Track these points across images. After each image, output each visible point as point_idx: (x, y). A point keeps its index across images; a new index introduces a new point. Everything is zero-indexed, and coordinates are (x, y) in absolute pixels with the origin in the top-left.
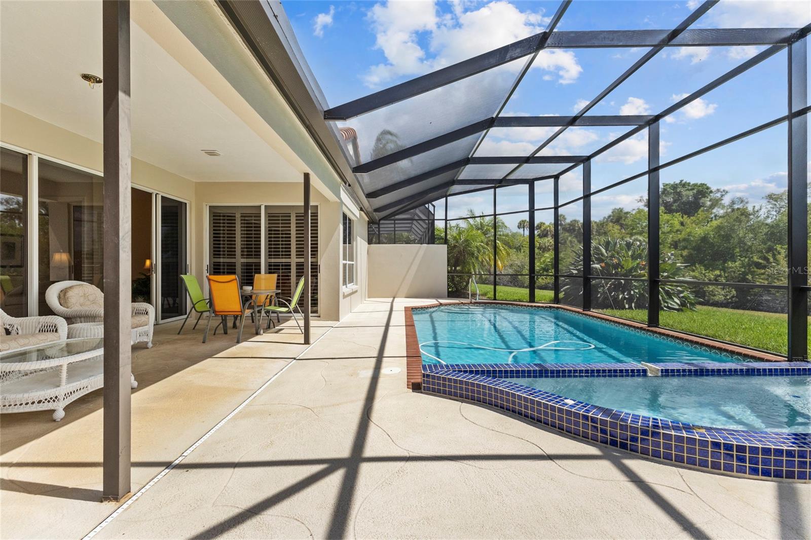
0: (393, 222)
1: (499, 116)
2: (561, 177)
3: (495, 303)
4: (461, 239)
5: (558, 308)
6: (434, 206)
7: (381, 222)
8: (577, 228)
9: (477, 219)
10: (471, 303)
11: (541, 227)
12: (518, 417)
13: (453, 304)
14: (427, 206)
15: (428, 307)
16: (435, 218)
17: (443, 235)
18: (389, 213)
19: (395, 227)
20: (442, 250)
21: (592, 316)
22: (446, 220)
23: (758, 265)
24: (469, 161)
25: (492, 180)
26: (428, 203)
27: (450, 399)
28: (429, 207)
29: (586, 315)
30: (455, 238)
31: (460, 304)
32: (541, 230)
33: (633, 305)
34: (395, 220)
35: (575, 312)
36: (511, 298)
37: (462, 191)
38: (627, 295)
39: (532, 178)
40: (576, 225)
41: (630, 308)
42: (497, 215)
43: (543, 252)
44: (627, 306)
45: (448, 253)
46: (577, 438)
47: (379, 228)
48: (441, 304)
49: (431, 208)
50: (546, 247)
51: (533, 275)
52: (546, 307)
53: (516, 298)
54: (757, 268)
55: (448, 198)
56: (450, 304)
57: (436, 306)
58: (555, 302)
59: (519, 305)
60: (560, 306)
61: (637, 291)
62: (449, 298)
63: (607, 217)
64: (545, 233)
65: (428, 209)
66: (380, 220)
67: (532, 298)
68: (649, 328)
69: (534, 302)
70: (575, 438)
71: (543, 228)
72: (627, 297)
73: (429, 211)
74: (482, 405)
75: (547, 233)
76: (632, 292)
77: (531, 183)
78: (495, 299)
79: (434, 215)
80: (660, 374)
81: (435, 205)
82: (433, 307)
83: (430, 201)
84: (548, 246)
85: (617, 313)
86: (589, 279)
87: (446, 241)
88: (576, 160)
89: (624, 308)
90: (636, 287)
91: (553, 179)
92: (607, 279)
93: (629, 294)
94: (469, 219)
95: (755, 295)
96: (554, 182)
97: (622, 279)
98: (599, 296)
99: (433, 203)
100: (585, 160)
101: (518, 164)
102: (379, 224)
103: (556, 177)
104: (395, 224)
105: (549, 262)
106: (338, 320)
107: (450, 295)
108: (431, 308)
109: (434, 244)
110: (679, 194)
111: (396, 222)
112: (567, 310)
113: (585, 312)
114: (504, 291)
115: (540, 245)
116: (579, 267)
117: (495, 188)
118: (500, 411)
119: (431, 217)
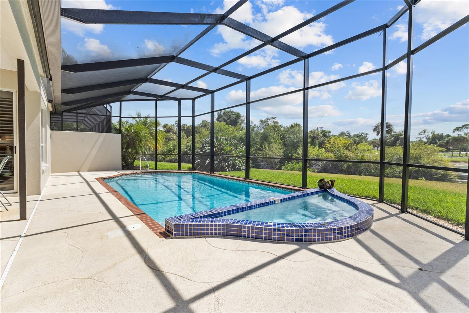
0: (75, 115)
1: (178, 56)
2: (196, 100)
3: (156, 172)
4: (131, 131)
5: (195, 173)
6: (111, 107)
7: (64, 114)
8: (185, 129)
9: (141, 118)
10: (142, 172)
11: (166, 127)
12: (244, 239)
13: (130, 174)
14: (105, 105)
15: (113, 177)
16: (112, 115)
17: (118, 127)
18: (72, 108)
19: (77, 119)
20: (117, 138)
21: (215, 176)
22: (120, 117)
23: (259, 150)
24: (148, 80)
25: (156, 95)
26: (106, 104)
27: (195, 238)
28: (106, 106)
29: (213, 175)
30: (127, 130)
31: (135, 173)
32: (166, 128)
33: (230, 169)
34: (77, 113)
35: (207, 174)
36: (165, 168)
37: (133, 99)
38: (227, 164)
39: (180, 98)
40: (185, 127)
41: (229, 170)
42: (157, 117)
43: (168, 141)
44: (228, 170)
45: (122, 140)
46: (279, 242)
47: (62, 118)
48: (123, 175)
49: (109, 108)
50: (170, 138)
51: (180, 154)
52: (189, 173)
53: (168, 168)
54: (259, 151)
55: (122, 102)
56: (128, 174)
57: (119, 176)
58: (192, 169)
59: (174, 172)
60: (196, 171)
61: (231, 162)
62: (124, 170)
63: (199, 124)
64: (169, 130)
65: (106, 108)
66: (63, 112)
67: (180, 168)
68: (246, 180)
69: (180, 170)
70: (278, 242)
71: (167, 127)
72: (227, 165)
73: (107, 109)
74: (218, 237)
75: (170, 130)
76: (230, 163)
77: (179, 100)
78: (156, 169)
79: (111, 113)
80: (279, 202)
81: (111, 105)
82: (117, 177)
83: (108, 103)
84: (171, 138)
85: (224, 173)
86: (213, 156)
87: (120, 131)
88: (207, 92)
89: (226, 171)
90: (231, 160)
91: (192, 100)
92: (218, 156)
93: (228, 163)
94: (136, 118)
95: (258, 162)
96: (193, 102)
97: (225, 156)
98: (215, 165)
99: (111, 104)
100: (212, 92)
101: (176, 88)
102: (62, 115)
103: (194, 99)
104: (77, 116)
105: (172, 147)
106: (39, 193)
107: (124, 168)
108: (115, 177)
109: (111, 133)
110: (230, 116)
111: (79, 115)
112: (201, 173)
113: (211, 174)
114: (162, 165)
115: (166, 136)
116: (205, 150)
117: (156, 100)
118: (232, 238)
119: (108, 114)
